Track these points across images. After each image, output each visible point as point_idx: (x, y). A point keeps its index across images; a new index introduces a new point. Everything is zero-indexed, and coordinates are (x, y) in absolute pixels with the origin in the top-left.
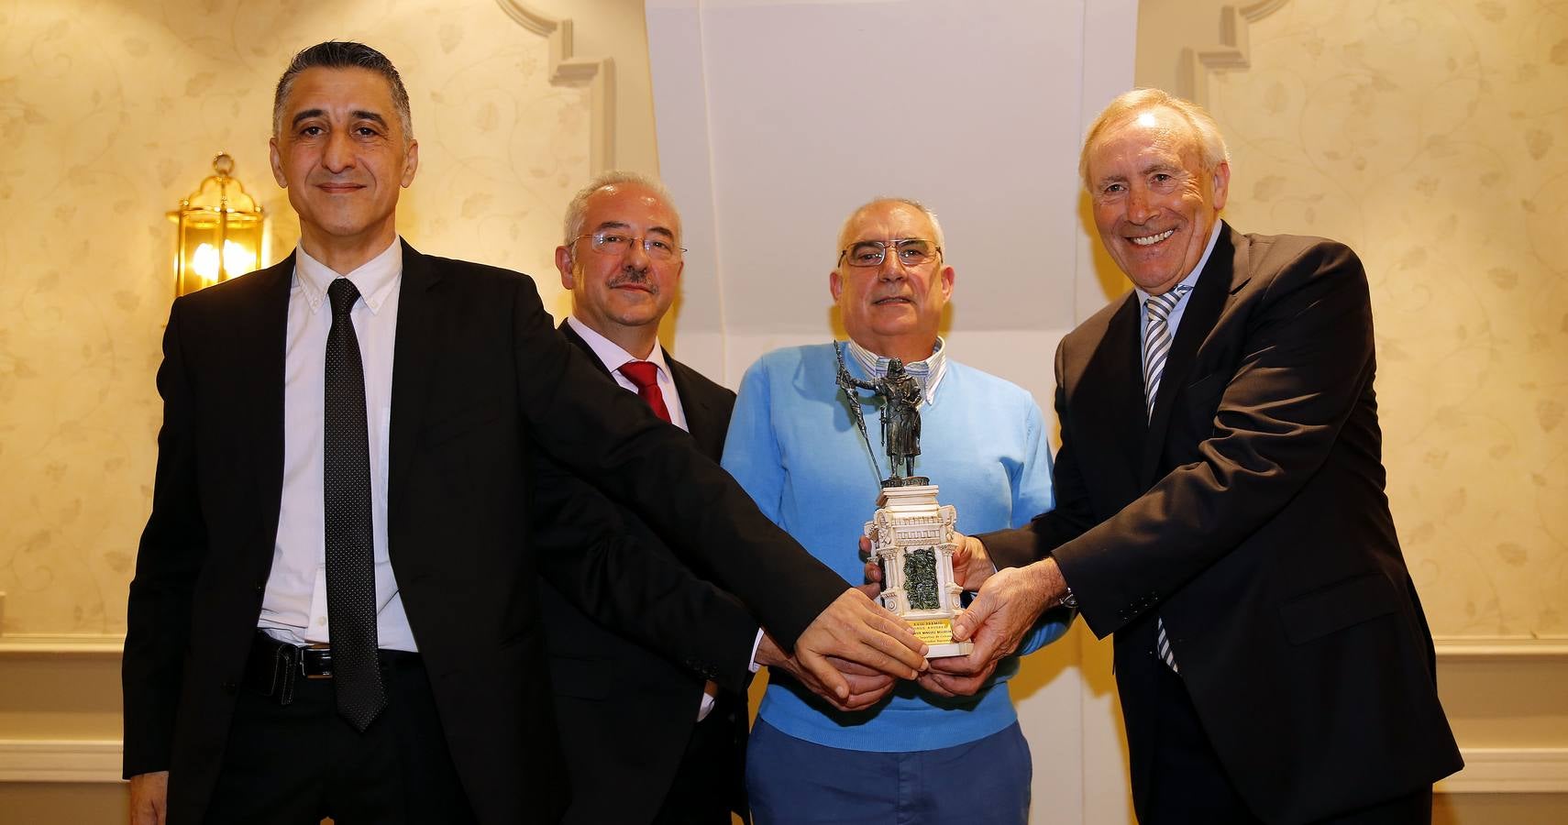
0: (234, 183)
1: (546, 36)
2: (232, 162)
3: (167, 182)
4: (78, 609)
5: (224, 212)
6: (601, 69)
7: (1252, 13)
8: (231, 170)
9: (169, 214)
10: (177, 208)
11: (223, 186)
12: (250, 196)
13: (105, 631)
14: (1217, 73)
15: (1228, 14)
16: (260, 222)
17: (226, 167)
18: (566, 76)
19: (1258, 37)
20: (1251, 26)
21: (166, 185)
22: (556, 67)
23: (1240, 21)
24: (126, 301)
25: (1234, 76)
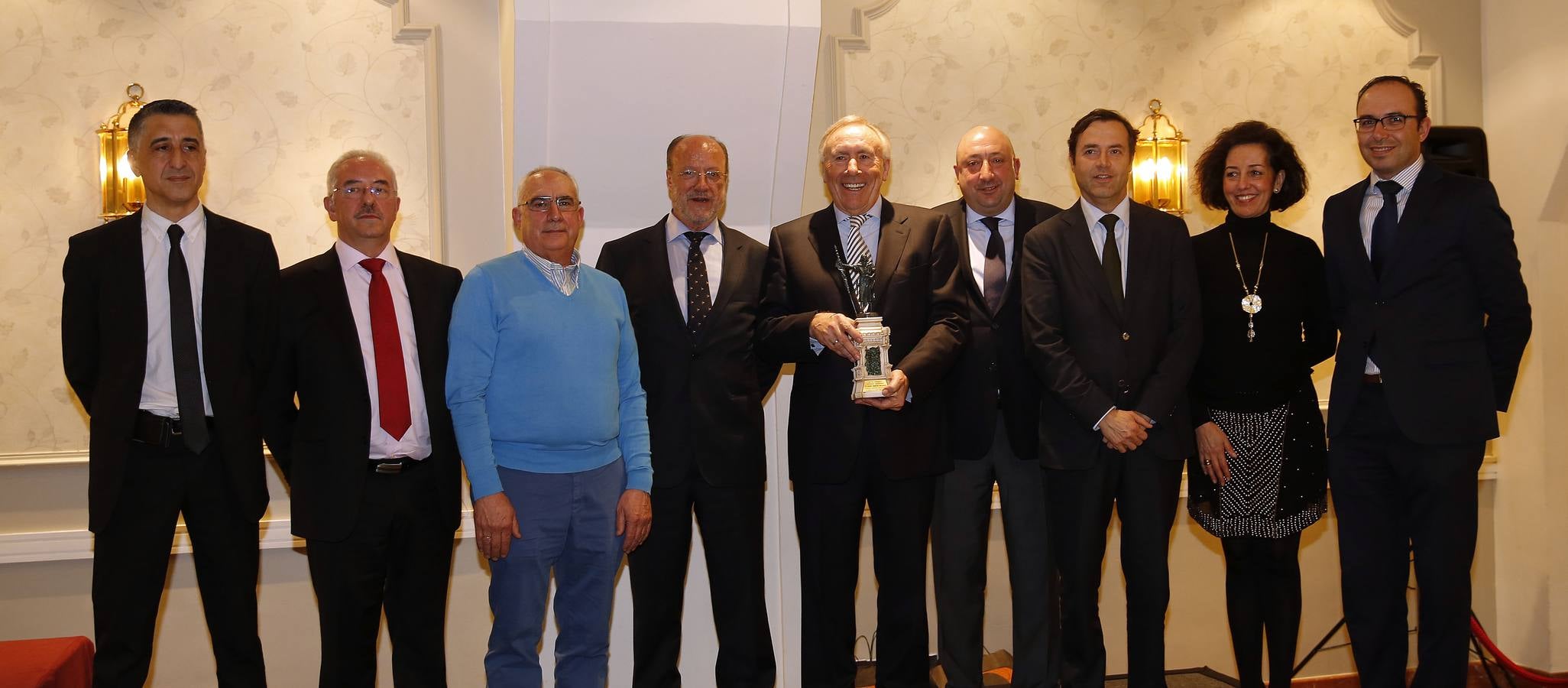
1: (390, 7)
2: (142, 89)
4: (31, 433)
6: (433, 32)
7: (874, 13)
13: (55, 449)
14: (850, 53)
15: (856, 13)
17: (138, 94)
18: (405, 36)
19: (876, 29)
20: (872, 22)
21: (86, 106)
22: (398, 30)
23: (864, 18)
24: (57, 195)
25: (861, 56)
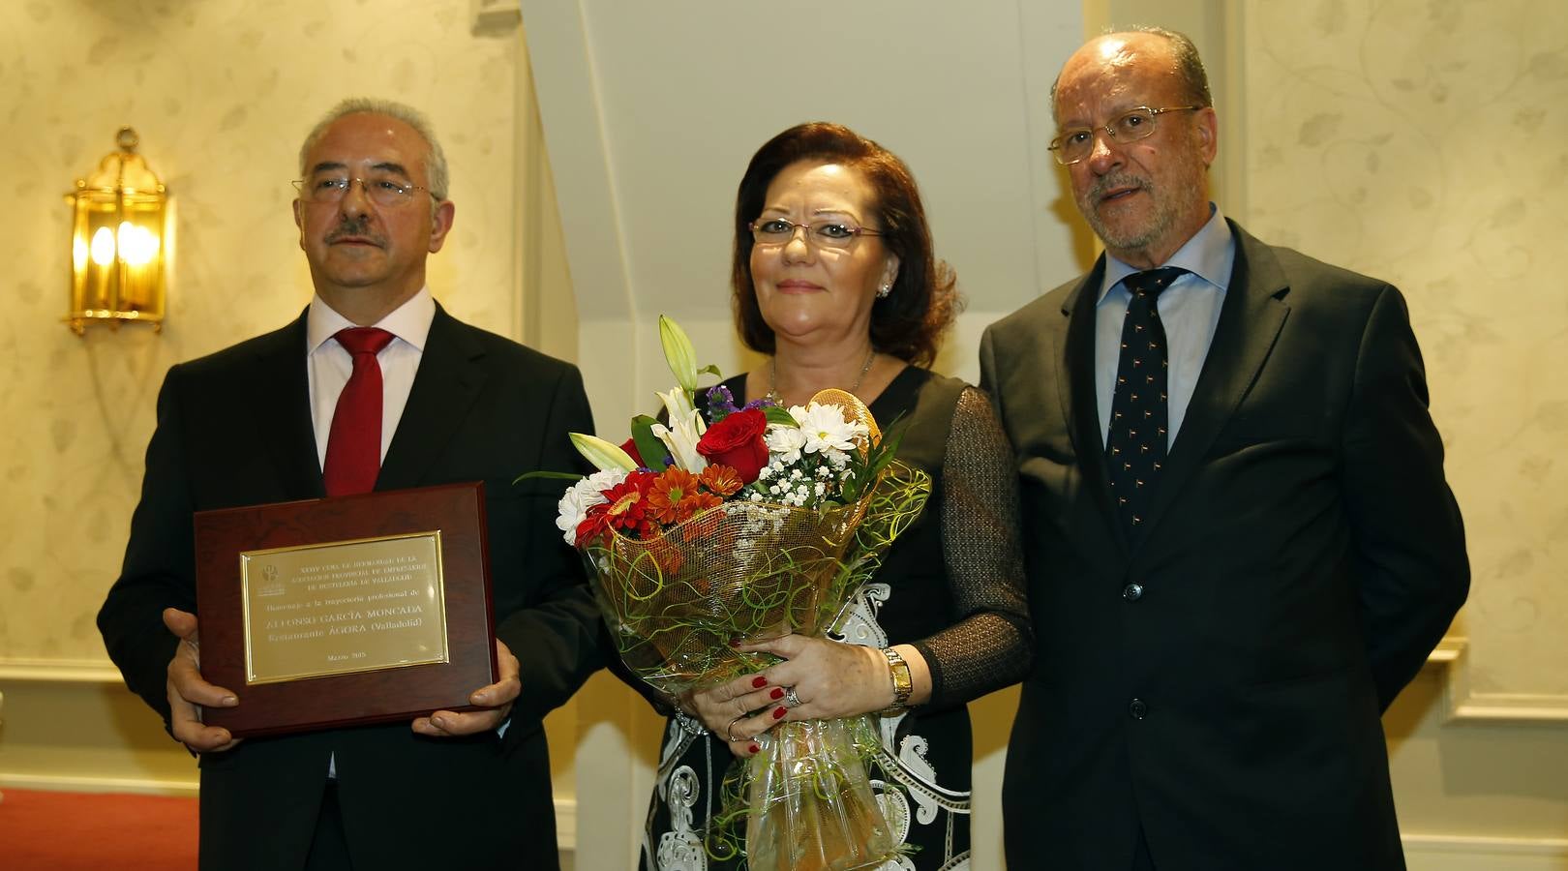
0: (137, 161)
2: (137, 137)
3: (69, 161)
5: (119, 193)
8: (135, 146)
9: (67, 195)
10: (73, 188)
11: (122, 163)
12: (154, 174)
16: (163, 203)
17: (128, 141)
21: (65, 164)
24: (28, 292)
